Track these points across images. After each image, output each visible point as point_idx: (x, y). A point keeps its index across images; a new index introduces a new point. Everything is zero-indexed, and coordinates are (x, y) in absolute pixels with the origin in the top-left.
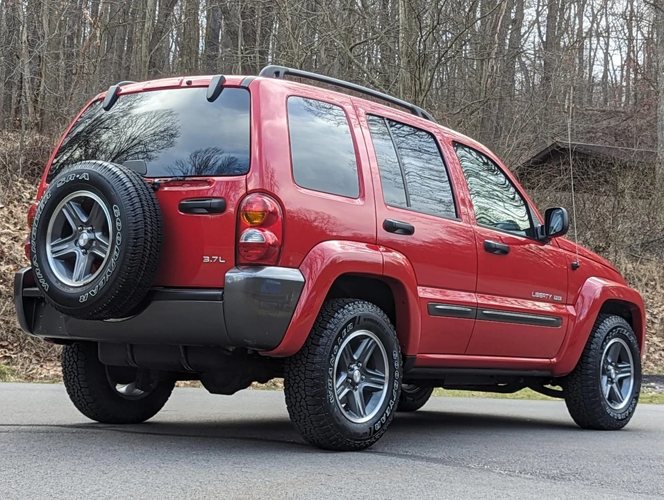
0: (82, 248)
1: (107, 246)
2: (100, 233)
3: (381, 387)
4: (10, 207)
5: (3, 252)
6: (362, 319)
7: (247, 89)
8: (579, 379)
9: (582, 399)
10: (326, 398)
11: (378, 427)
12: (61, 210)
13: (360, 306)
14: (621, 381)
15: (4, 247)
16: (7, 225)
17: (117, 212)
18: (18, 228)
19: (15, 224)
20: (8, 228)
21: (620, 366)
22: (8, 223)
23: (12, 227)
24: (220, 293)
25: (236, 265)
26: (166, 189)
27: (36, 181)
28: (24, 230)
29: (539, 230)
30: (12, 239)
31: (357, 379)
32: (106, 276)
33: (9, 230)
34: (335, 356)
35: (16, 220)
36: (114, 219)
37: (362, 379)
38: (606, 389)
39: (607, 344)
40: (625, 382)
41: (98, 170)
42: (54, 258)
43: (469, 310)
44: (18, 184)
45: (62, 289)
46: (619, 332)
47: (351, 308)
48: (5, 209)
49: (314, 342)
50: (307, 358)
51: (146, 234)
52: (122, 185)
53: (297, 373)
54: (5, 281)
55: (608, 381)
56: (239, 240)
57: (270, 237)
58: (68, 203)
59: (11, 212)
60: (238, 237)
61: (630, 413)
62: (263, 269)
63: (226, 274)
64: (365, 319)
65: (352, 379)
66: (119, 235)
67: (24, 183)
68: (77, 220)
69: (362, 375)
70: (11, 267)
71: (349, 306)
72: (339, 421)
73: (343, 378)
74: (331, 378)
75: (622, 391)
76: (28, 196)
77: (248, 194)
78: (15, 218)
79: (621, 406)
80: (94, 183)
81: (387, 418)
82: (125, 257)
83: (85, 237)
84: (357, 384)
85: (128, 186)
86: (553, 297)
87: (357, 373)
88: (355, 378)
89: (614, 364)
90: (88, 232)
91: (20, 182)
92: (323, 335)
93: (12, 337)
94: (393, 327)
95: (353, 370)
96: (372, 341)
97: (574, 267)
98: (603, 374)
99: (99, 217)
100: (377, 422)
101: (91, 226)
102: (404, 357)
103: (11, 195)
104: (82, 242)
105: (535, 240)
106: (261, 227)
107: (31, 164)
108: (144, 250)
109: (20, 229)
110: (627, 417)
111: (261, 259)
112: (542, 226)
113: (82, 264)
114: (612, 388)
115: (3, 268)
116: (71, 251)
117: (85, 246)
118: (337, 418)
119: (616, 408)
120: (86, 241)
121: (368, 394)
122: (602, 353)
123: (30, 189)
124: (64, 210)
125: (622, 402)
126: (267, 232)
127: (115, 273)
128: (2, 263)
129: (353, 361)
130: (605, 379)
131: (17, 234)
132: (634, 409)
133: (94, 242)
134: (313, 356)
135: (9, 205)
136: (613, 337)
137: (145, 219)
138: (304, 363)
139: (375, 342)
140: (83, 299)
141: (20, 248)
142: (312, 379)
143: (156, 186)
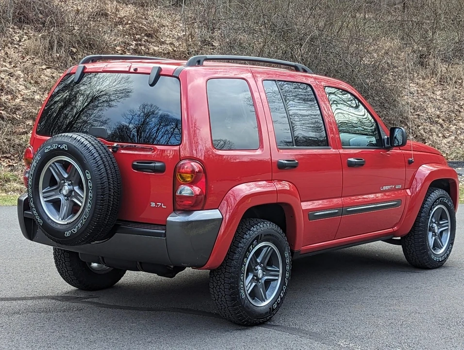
0: (65, 196)
1: (83, 198)
2: (77, 187)
3: (277, 278)
4: (6, 49)
5: (2, 85)
6: (263, 236)
7: (178, 78)
8: (412, 237)
9: (415, 251)
10: (239, 296)
11: (275, 306)
12: (48, 168)
13: (261, 226)
14: (441, 233)
15: (3, 81)
16: (4, 64)
17: (89, 176)
18: (12, 66)
19: (10, 63)
20: (6, 66)
21: (441, 223)
22: (4, 62)
23: (8, 65)
24: (164, 231)
25: (174, 210)
26: (122, 151)
27: (23, 26)
28: (17, 67)
29: (386, 141)
30: (8, 75)
31: (260, 276)
32: (82, 220)
33: (6, 68)
34: (245, 265)
35: (10, 60)
36: (87, 180)
37: (263, 275)
38: (431, 241)
39: (432, 211)
40: (444, 233)
41: (73, 143)
42: (45, 201)
43: (337, 211)
44: (10, 29)
45: (52, 224)
46: (441, 201)
47: (255, 229)
48: (2, 51)
49: (230, 257)
50: (226, 269)
51: (110, 191)
52: (91, 155)
53: (219, 279)
54: (5, 108)
55: (433, 235)
56: (176, 193)
57: (197, 190)
58: (53, 163)
59: (7, 53)
60: (174, 192)
61: (447, 255)
62: (192, 213)
63: (168, 219)
64: (265, 235)
65: (257, 276)
66: (91, 192)
67: (14, 29)
68: (60, 175)
69: (263, 271)
70: (9, 97)
71: (254, 228)
72: (249, 308)
73: (251, 276)
74: (242, 281)
75: (442, 240)
76: (18, 39)
77: (181, 160)
78: (9, 58)
79: (441, 251)
80: (72, 152)
81: (281, 298)
82: (95, 208)
83: (66, 189)
84: (260, 279)
85: (95, 156)
86: (395, 187)
87: (260, 272)
88: (259, 276)
89: (437, 222)
90: (69, 185)
91: (12, 28)
92: (236, 252)
93: (13, 151)
94: (284, 235)
95: (257, 270)
96: (270, 248)
97: (410, 162)
98: (429, 231)
99: (76, 176)
100: (274, 303)
101: (70, 181)
102: (292, 253)
103: (6, 39)
104: (64, 192)
105: (383, 149)
106: (191, 184)
107: (18, 14)
108: (109, 202)
109: (14, 66)
110: (445, 258)
111: (192, 206)
112: (387, 138)
113: (65, 207)
114: (435, 239)
115: (4, 98)
116: (57, 197)
117: (67, 194)
118: (247, 307)
119: (438, 253)
120: (68, 191)
121: (268, 283)
122: (429, 219)
123: (19, 33)
124: (51, 168)
125: (442, 248)
126: (194, 187)
127: (89, 219)
128: (2, 94)
129: (257, 264)
130: (430, 234)
131: (12, 70)
132: (450, 251)
133: (73, 192)
134: (229, 268)
135: (4, 48)
136: (437, 205)
137: (108, 179)
138: (224, 272)
139: (272, 248)
140: (67, 234)
141: (14, 82)
142: (229, 284)
143: (115, 150)
